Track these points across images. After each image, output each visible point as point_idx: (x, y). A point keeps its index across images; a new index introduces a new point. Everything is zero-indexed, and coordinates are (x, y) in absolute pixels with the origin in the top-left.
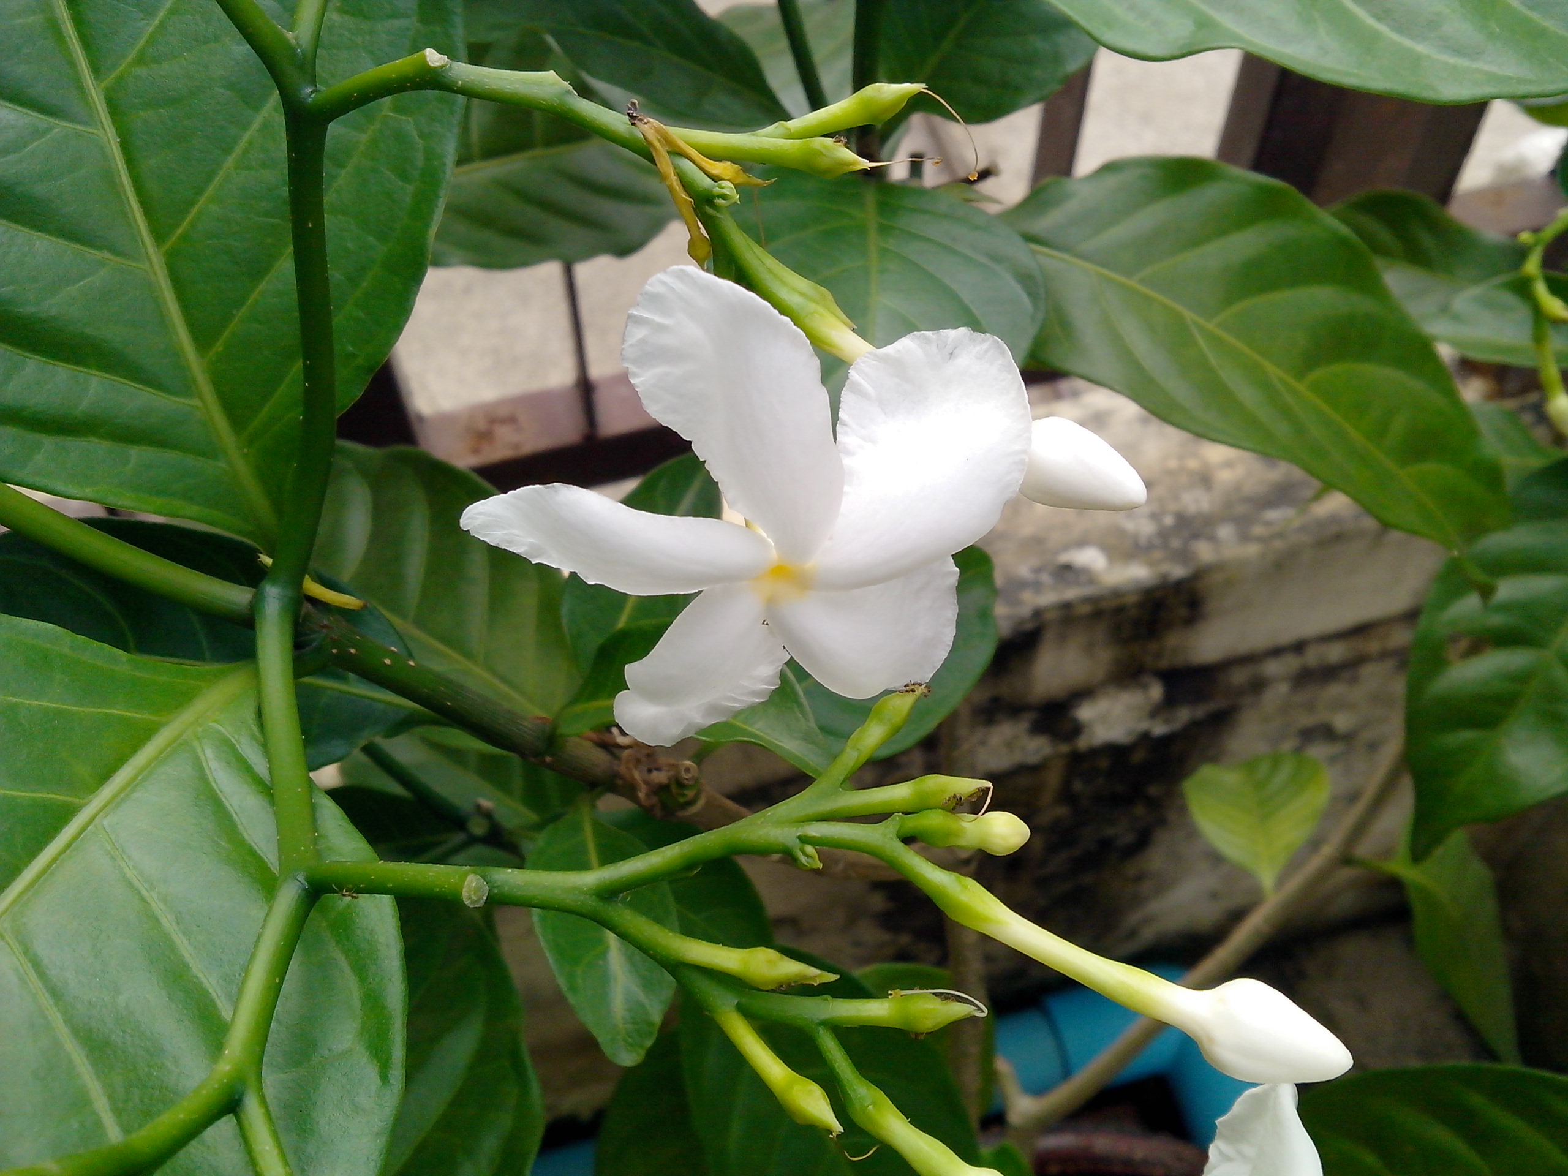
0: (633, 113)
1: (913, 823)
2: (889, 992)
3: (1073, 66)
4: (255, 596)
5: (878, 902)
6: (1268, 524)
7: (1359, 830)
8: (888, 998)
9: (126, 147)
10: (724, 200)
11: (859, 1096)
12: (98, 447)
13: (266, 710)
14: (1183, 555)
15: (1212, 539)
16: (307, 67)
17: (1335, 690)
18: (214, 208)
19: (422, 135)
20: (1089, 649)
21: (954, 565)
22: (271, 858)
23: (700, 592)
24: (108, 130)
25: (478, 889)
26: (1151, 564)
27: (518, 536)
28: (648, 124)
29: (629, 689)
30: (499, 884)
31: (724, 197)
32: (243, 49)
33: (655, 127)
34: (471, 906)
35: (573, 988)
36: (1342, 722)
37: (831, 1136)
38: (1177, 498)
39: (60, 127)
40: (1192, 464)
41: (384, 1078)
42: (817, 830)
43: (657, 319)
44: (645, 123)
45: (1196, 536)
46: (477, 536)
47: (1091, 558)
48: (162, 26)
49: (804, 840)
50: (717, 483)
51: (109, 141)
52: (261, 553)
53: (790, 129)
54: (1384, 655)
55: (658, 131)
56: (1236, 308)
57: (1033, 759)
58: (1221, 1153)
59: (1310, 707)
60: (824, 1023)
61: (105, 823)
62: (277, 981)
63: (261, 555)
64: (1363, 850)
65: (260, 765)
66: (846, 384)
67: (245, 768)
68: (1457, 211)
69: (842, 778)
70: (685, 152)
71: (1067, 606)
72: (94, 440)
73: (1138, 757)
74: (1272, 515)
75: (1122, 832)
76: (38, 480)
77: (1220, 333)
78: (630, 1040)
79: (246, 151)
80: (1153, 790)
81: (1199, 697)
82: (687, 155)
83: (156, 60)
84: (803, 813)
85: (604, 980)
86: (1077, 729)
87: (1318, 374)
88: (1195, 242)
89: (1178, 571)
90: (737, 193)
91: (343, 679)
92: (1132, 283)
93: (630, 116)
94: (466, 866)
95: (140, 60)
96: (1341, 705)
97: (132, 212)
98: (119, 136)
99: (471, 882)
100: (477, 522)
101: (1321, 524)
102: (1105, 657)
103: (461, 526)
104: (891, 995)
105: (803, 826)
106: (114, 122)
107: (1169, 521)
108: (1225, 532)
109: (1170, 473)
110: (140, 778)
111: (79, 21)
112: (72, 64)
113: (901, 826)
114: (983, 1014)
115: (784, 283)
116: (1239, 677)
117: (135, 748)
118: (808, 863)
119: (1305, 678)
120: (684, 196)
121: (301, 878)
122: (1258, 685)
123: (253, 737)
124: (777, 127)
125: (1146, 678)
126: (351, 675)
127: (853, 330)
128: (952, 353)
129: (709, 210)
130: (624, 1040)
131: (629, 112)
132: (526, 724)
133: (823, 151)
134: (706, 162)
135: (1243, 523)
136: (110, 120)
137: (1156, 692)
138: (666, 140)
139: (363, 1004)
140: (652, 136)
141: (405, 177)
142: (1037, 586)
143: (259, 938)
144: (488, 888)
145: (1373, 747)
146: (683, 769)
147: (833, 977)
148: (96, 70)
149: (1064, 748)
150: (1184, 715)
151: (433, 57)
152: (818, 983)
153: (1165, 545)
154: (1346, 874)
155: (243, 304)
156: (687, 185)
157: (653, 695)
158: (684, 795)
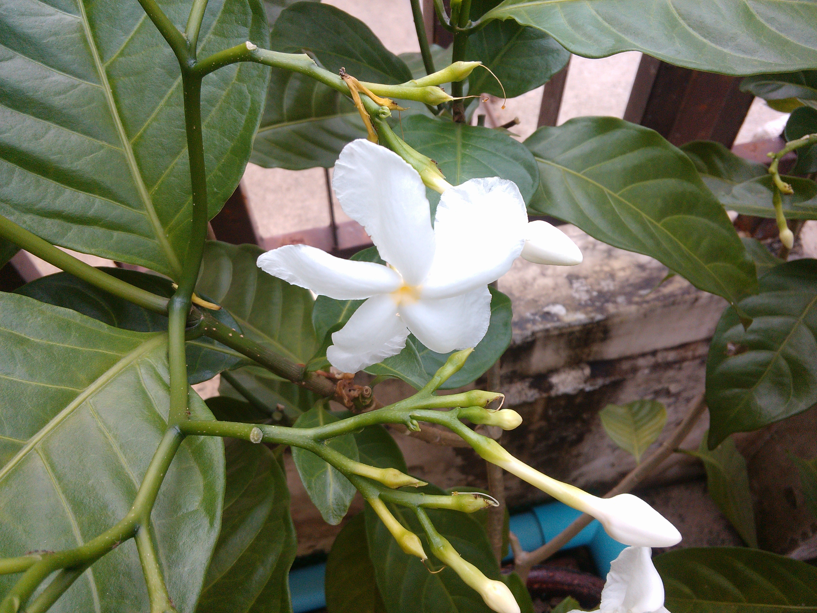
0: (342, 74)
1: (465, 412)
2: (452, 493)
3: (555, 70)
4: (169, 302)
5: (459, 461)
6: (641, 296)
7: (681, 437)
8: (451, 495)
9: (115, 94)
10: (384, 115)
11: (436, 542)
12: (99, 231)
13: (171, 353)
14: (601, 310)
15: (615, 302)
16: (192, 49)
17: (671, 373)
18: (155, 124)
19: (250, 92)
20: (557, 351)
21: (490, 293)
22: (166, 418)
23: (367, 299)
24: (106, 86)
25: (258, 434)
26: (586, 313)
27: (284, 271)
28: (350, 79)
29: (334, 345)
30: (268, 433)
31: (384, 113)
32: (169, 50)
33: (353, 80)
34: (254, 443)
35: (310, 488)
36: (673, 388)
37: (421, 560)
38: (599, 284)
39: (84, 84)
40: (606, 269)
41: (212, 524)
42: (418, 413)
43: (349, 166)
44: (348, 78)
45: (607, 301)
46: (265, 271)
47: (559, 310)
48: (132, 38)
49: (412, 418)
50: (376, 247)
51: (107, 91)
52: (174, 283)
53: (416, 83)
54: (694, 358)
55: (354, 82)
56: (629, 187)
57: (530, 400)
58: (612, 578)
59: (659, 381)
60: (420, 506)
61: (91, 401)
62: (162, 475)
63: (173, 284)
64: (682, 446)
65: (166, 378)
66: (439, 202)
67: (160, 379)
68: (734, 151)
69: (432, 390)
70: (366, 92)
71: (547, 330)
72: (96, 227)
73: (578, 400)
74: (643, 292)
75: (570, 435)
76: (69, 245)
77: (621, 199)
78: (335, 513)
79: (170, 98)
80: (585, 416)
81: (607, 374)
82: (367, 94)
83: (129, 54)
84: (413, 406)
85: (325, 485)
86: (551, 387)
87: (667, 219)
88: (611, 157)
89: (599, 317)
90: (390, 112)
91: (212, 343)
92: (580, 175)
93: (342, 75)
94: (253, 423)
95: (122, 54)
96: (673, 380)
97: (117, 124)
98: (111, 89)
99: (255, 431)
100: (265, 264)
101: (665, 297)
102: (564, 354)
103: (257, 265)
104: (453, 494)
105: (412, 411)
106: (110, 82)
107: (595, 294)
108: (621, 299)
109: (596, 272)
110: (109, 381)
111: (95, 36)
112: (91, 55)
113: (459, 413)
114: (497, 505)
115: (412, 156)
116: (626, 366)
117: (108, 368)
118: (414, 428)
119: (656, 367)
120: (366, 113)
121: (177, 428)
122: (635, 370)
123: (164, 364)
124: (411, 82)
125: (583, 365)
126: (216, 342)
127: (444, 179)
128: (490, 189)
129: (377, 120)
130: (333, 513)
131: (341, 73)
132: (294, 366)
133: (432, 92)
134: (377, 98)
135: (629, 296)
136: (107, 82)
137: (587, 371)
138: (358, 87)
139: (204, 488)
140: (351, 84)
141: (242, 111)
142: (534, 322)
143: (155, 454)
144: (262, 434)
145: (688, 400)
146: (365, 390)
147: (424, 484)
148: (102, 58)
149: (545, 395)
150: (600, 382)
151: (250, 46)
152: (418, 486)
153: (593, 305)
154: (675, 456)
155: (167, 168)
156: (367, 108)
157: (345, 348)
158: (365, 402)
